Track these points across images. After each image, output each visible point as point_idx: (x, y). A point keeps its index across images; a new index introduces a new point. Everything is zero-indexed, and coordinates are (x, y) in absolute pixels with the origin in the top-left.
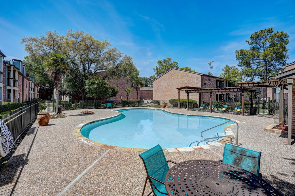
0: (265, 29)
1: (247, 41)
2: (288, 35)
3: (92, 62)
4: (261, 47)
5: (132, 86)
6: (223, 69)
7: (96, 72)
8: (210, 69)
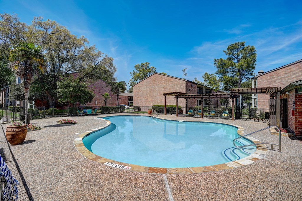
0: (239, 43)
1: (224, 52)
2: (255, 49)
3: (64, 60)
4: (235, 58)
5: (112, 90)
6: (203, 76)
7: (67, 73)
8: (184, 76)
